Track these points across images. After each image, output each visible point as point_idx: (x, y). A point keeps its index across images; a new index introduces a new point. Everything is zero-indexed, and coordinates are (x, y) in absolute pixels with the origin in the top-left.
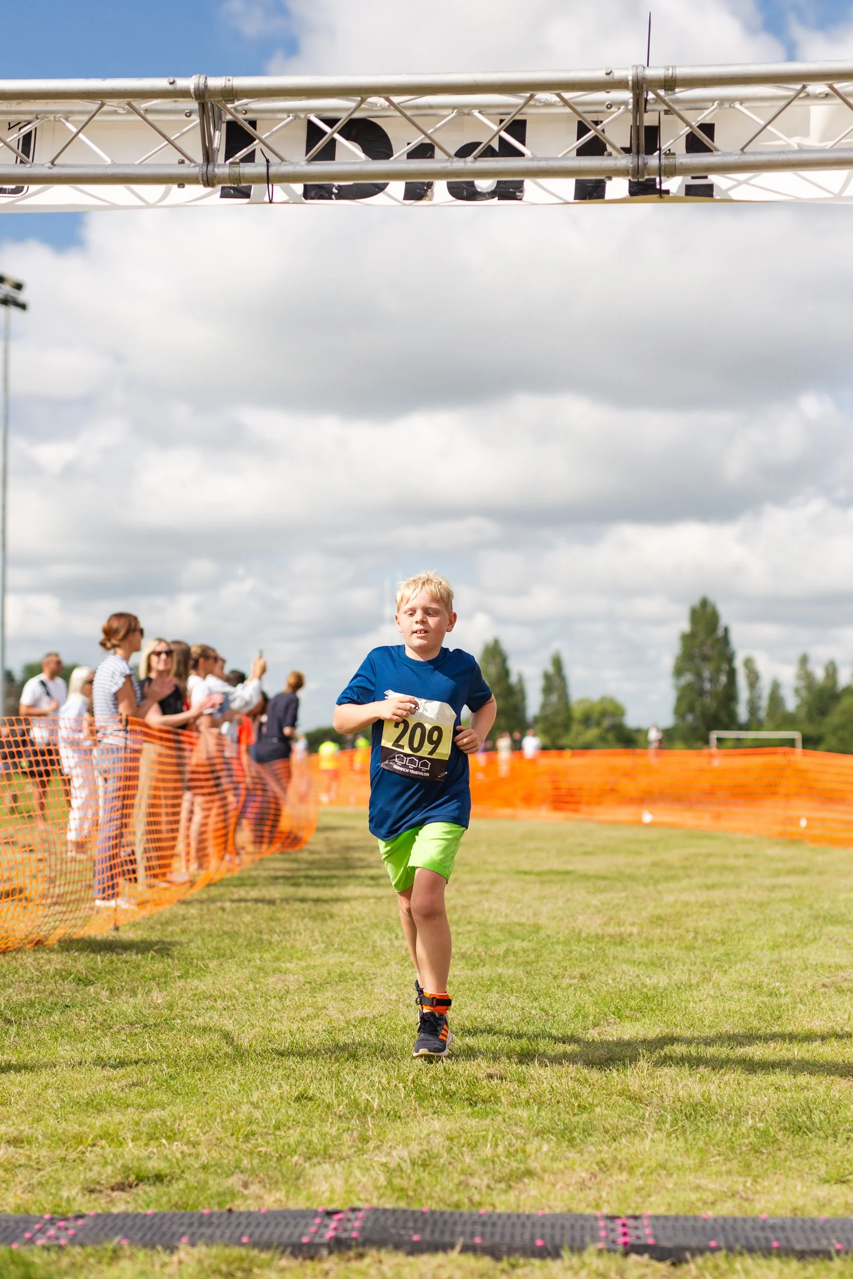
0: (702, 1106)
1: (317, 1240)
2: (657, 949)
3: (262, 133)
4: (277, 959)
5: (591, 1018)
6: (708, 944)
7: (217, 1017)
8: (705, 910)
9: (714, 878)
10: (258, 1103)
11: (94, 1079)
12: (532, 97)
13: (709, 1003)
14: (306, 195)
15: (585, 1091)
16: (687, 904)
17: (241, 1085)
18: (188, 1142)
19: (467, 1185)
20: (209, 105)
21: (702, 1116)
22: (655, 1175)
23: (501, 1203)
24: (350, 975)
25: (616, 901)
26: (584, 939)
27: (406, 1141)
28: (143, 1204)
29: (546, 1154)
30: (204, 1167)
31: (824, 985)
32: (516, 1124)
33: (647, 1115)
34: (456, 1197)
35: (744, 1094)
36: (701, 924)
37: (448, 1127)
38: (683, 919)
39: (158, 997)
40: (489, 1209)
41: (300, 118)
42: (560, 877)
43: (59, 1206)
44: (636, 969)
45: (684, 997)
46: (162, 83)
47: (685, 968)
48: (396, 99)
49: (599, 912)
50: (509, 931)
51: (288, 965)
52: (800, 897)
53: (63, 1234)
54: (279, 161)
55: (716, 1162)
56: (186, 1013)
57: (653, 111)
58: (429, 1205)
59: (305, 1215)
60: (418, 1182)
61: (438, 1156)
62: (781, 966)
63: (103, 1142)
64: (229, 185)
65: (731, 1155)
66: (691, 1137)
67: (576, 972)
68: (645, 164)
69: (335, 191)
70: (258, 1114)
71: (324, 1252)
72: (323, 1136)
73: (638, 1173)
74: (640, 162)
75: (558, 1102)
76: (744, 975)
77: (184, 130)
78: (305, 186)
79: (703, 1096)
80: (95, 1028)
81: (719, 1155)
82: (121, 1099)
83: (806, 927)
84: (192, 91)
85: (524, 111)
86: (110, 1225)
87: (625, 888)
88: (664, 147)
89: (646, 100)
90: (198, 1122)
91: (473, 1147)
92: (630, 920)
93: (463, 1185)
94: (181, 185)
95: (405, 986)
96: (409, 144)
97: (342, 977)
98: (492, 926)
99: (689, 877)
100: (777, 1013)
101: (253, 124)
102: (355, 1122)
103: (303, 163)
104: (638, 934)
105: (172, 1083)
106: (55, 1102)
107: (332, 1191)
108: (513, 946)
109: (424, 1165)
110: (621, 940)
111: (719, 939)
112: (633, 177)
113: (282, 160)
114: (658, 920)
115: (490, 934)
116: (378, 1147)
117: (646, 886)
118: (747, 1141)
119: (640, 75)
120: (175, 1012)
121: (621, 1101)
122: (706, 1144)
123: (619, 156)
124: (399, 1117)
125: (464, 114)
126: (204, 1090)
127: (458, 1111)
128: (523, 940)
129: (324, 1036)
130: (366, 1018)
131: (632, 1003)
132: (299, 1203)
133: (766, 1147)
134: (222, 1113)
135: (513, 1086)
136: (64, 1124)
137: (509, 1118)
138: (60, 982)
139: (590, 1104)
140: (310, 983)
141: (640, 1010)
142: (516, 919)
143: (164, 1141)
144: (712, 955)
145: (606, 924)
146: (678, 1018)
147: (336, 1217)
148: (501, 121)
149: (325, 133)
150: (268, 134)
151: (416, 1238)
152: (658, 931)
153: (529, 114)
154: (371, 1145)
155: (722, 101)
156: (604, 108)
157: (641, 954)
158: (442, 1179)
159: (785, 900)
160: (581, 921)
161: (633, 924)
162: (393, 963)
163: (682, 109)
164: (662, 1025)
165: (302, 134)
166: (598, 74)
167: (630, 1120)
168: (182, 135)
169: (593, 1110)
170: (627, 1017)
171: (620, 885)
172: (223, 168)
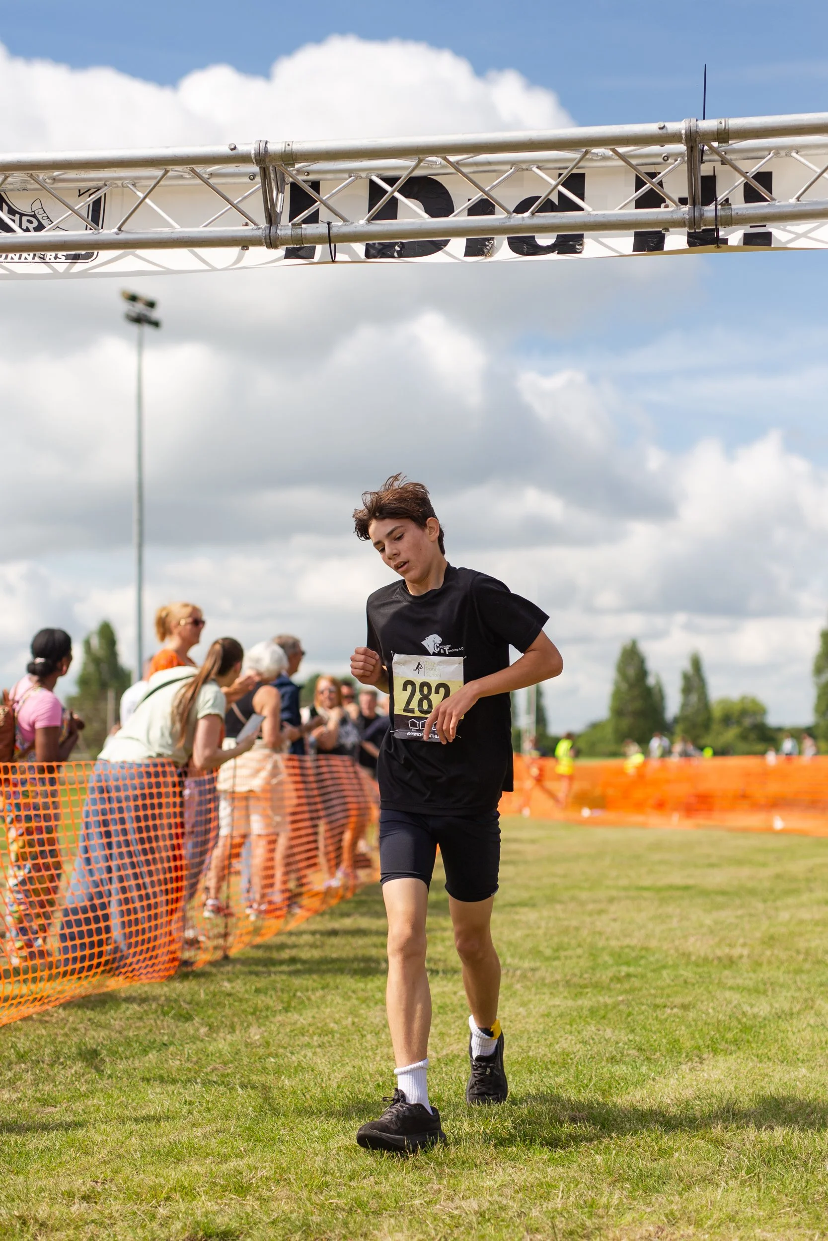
0: (782, 1150)
2: (766, 973)
3: (324, 194)
5: (684, 1053)
6: (817, 967)
7: (310, 1054)
8: (819, 929)
11: (178, 1126)
12: (587, 152)
13: (807, 1034)
14: (368, 255)
16: (801, 922)
18: (260, 1196)
20: (271, 168)
21: (781, 1161)
22: (723, 1228)
24: (450, 1007)
25: (730, 920)
26: (693, 962)
29: (616, 1206)
30: (274, 1222)
32: (591, 1172)
33: (725, 1161)
36: (813, 944)
37: (524, 1176)
38: (796, 939)
39: (256, 1034)
41: (361, 178)
42: (679, 894)
44: (738, 996)
45: (783, 1025)
46: (223, 149)
47: (789, 995)
48: (453, 158)
49: (712, 932)
54: (340, 221)
55: (785, 1214)
56: (281, 1051)
57: (710, 161)
61: (508, 1209)
63: (178, 1196)
64: (292, 246)
65: (802, 1206)
66: (763, 1186)
67: (678, 1000)
68: (702, 215)
69: (397, 248)
70: (334, 1164)
73: (706, 1226)
74: (696, 214)
75: (638, 1146)
77: (246, 194)
78: (367, 244)
79: (785, 1139)
80: (190, 1068)
81: (791, 1206)
82: (202, 1147)
84: (253, 156)
85: (581, 164)
87: (742, 906)
88: (721, 197)
89: (703, 151)
91: (546, 1198)
92: (741, 941)
94: (245, 247)
96: (469, 200)
98: (603, 949)
99: (811, 890)
101: (316, 185)
103: (365, 222)
104: (749, 956)
106: (136, 1152)
108: (619, 972)
110: (731, 962)
112: (690, 228)
113: (343, 219)
114: (770, 940)
115: (600, 958)
117: (765, 901)
118: (821, 1189)
119: (693, 128)
120: (272, 1049)
121: (702, 1144)
122: (779, 1192)
123: (677, 208)
124: (476, 1165)
125: (523, 170)
127: (536, 1158)
131: (729, 1036)
136: (142, 1176)
138: (161, 1017)
139: (670, 1148)
141: (735, 1042)
142: (627, 941)
144: (818, 979)
145: (719, 944)
146: (773, 1051)
148: (560, 175)
149: (386, 192)
150: (328, 195)
152: (768, 953)
153: (588, 168)
155: (777, 150)
156: (660, 160)
157: (747, 979)
160: (692, 943)
161: (744, 945)
163: (736, 159)
164: (755, 1059)
165: (364, 193)
166: (652, 128)
167: (708, 1167)
168: (246, 197)
169: (671, 1155)
170: (722, 1050)
171: (738, 902)
172: (285, 230)
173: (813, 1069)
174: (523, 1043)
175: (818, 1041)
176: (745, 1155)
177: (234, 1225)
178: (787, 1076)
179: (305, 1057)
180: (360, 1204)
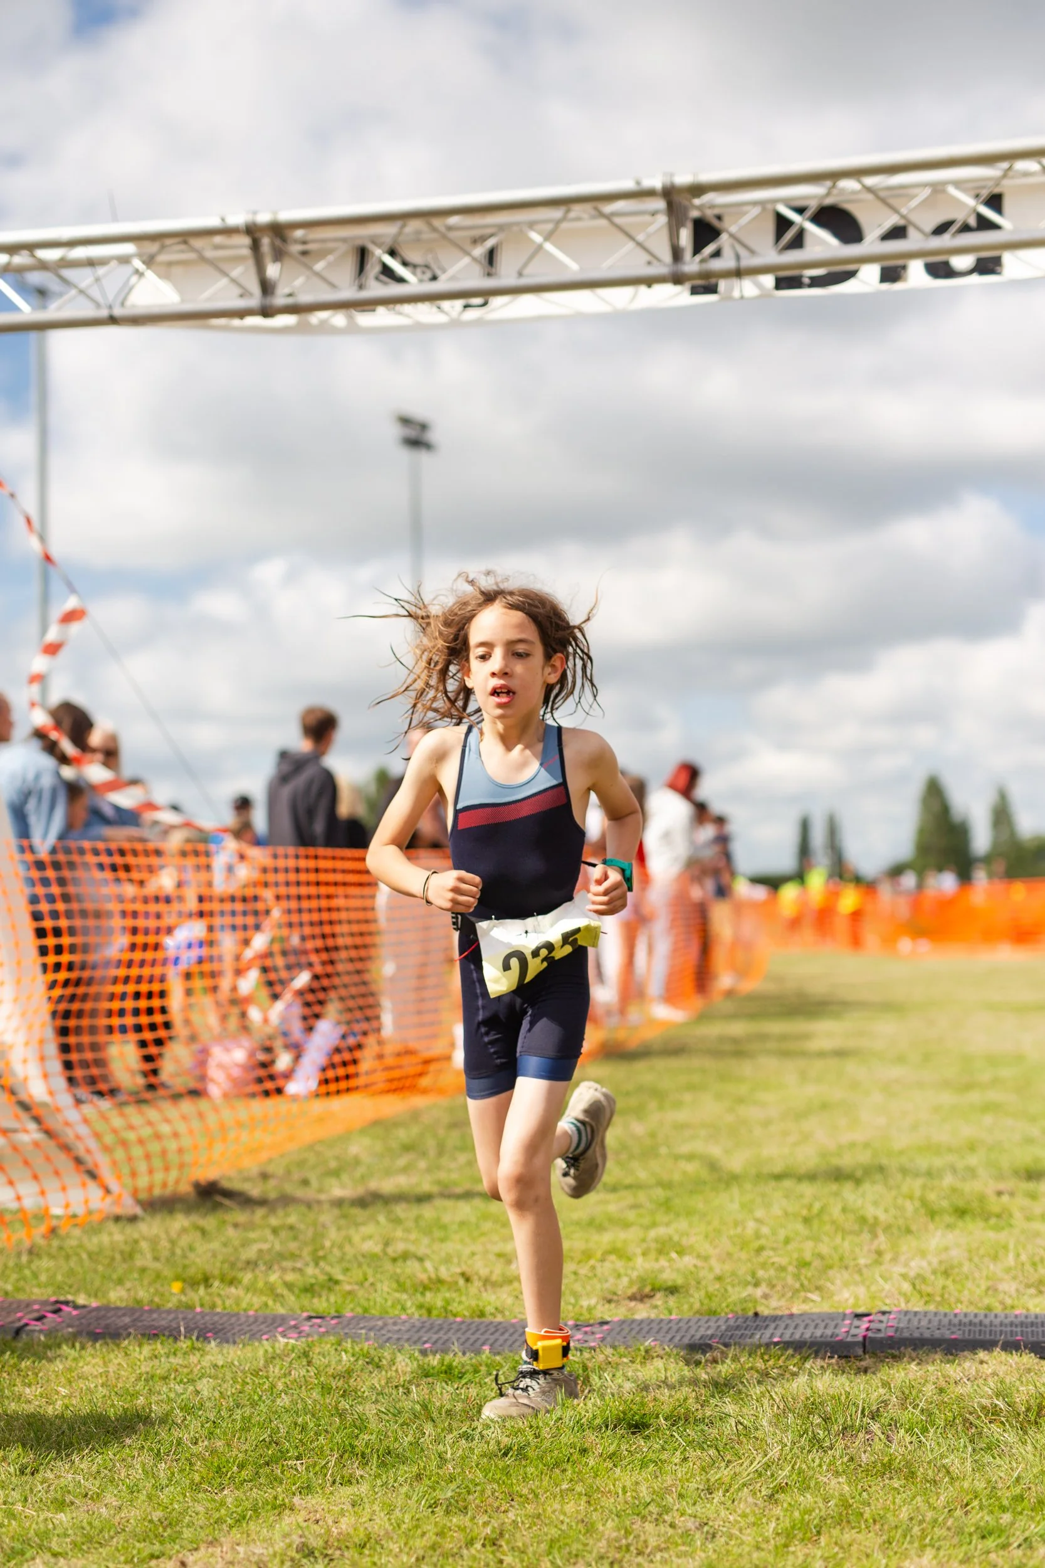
1: (849, 1339)
3: (731, 226)
4: (753, 1091)
7: (700, 1145)
10: (763, 1220)
12: (1010, 168)
14: (778, 287)
18: (699, 1256)
19: (996, 1290)
20: (676, 203)
23: (1036, 1306)
28: (666, 1312)
30: (719, 1279)
34: (986, 1301)
37: (965, 1240)
40: (1024, 1312)
41: (767, 209)
43: (581, 1315)
46: (628, 185)
48: (870, 181)
50: (993, 1060)
53: (589, 1338)
54: (749, 253)
56: (669, 1141)
58: (960, 1308)
59: (831, 1317)
60: (944, 1288)
61: (960, 1265)
63: (613, 1257)
64: (699, 282)
69: (806, 281)
70: (765, 1230)
71: (860, 1352)
72: (836, 1247)
77: (651, 230)
78: (777, 277)
84: (659, 189)
85: (1001, 183)
86: (637, 1329)
90: (706, 1237)
91: (995, 1258)
93: (992, 1290)
94: (649, 286)
96: (882, 226)
97: (825, 1106)
101: (719, 218)
102: (866, 1236)
103: (773, 254)
107: (857, 1298)
109: (946, 1273)
113: (752, 252)
116: (894, 1260)
124: (911, 1232)
125: (939, 192)
127: (972, 1225)
129: (818, 1160)
130: (857, 1142)
132: (825, 1307)
135: (1027, 1202)
137: (1027, 1230)
142: (997, 1049)
143: (674, 1255)
147: (866, 1319)
148: (977, 196)
149: (794, 223)
150: (735, 226)
151: (953, 1336)
153: (1006, 187)
154: (888, 1257)
158: (969, 1284)
165: (770, 226)
168: (649, 236)
172: (691, 265)
177: (680, 1281)
180: (804, 1264)
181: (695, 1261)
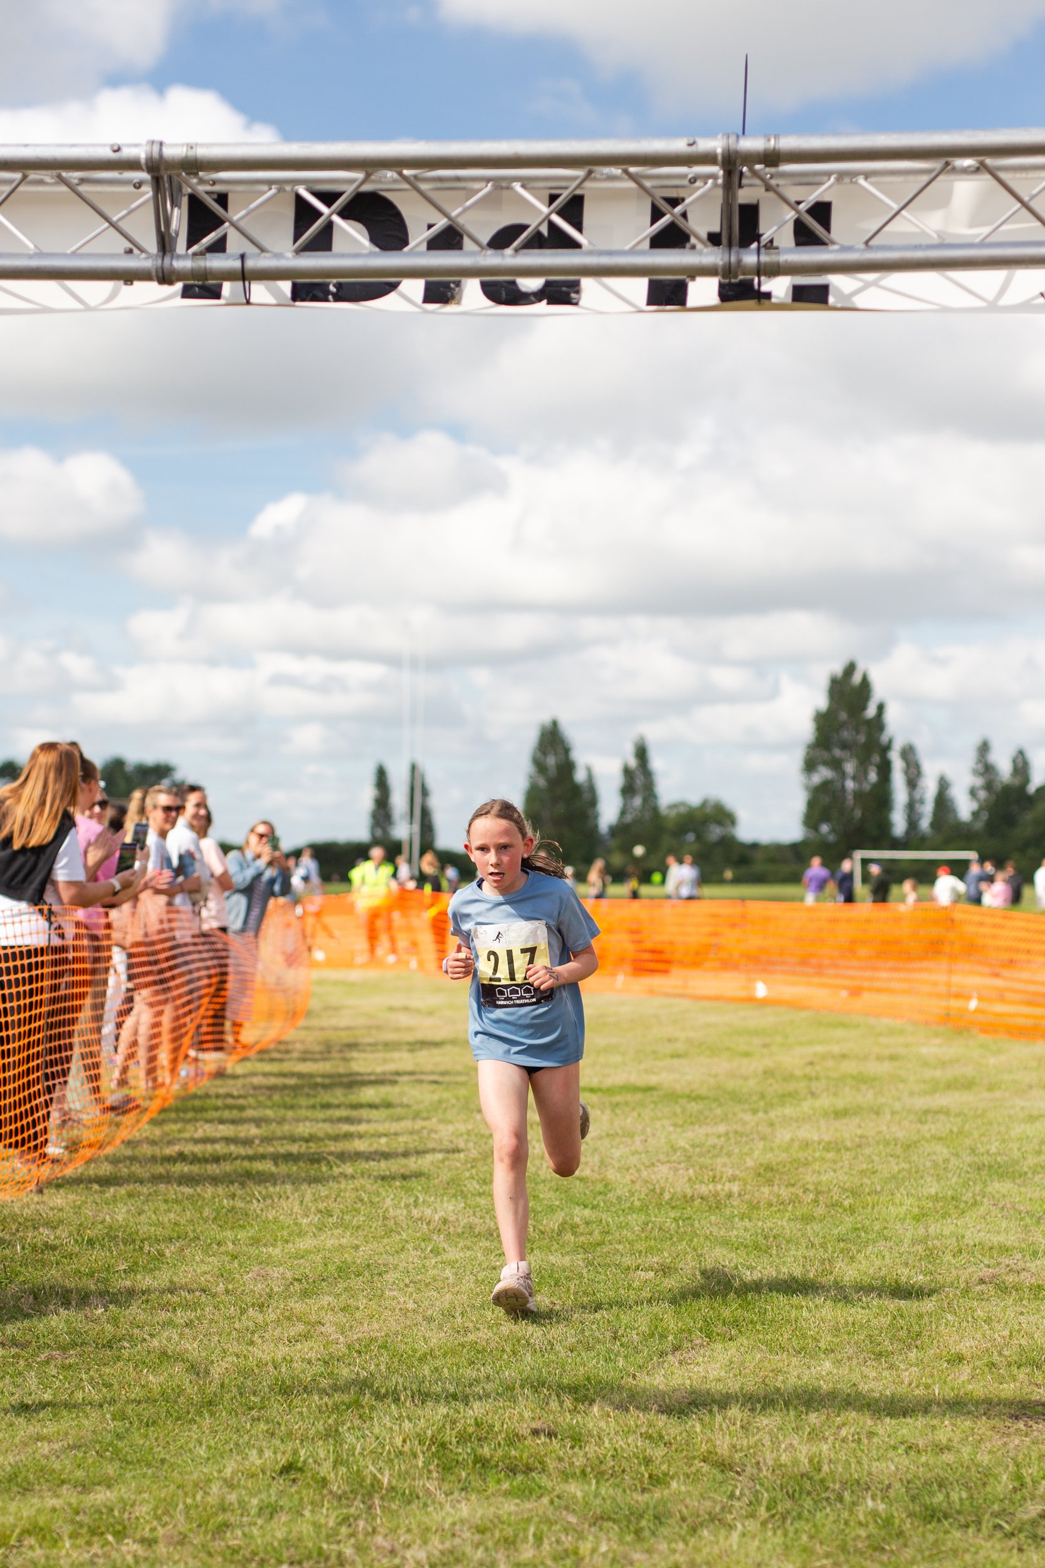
0: (810, 1479)
2: (763, 1221)
3: (236, 213)
4: (255, 1241)
5: (670, 1338)
6: (832, 1212)
7: (176, 1337)
8: (830, 1155)
9: (847, 1098)
10: (232, 1478)
11: (17, 1440)
12: (590, 172)
14: (296, 296)
15: (659, 1452)
16: (806, 1145)
17: (209, 1447)
18: (142, 1541)
20: (165, 178)
21: (809, 1493)
24: (353, 1267)
25: (712, 1141)
26: (667, 1203)
27: (425, 1533)
29: (604, 1555)
31: (982, 1281)
32: (567, 1508)
33: (738, 1493)
35: (865, 1460)
36: (824, 1178)
37: (480, 1513)
38: (800, 1170)
39: (98, 1306)
41: (285, 191)
42: (639, 1096)
44: (733, 1255)
46: (102, 151)
48: (410, 173)
49: (688, 1158)
51: (271, 1249)
52: (960, 1132)
54: (257, 251)
56: (136, 1331)
57: (751, 185)
62: (927, 1248)
63: (32, 1540)
64: (192, 282)
65: (842, 1558)
66: (791, 1529)
68: (739, 261)
69: (332, 289)
70: (232, 1497)
72: (317, 1526)
74: (733, 259)
75: (623, 1471)
76: (878, 1263)
77: (129, 209)
78: (294, 283)
79: (811, 1461)
80: (16, 1356)
81: (827, 1556)
82: (54, 1470)
83: (966, 1184)
84: (143, 161)
85: (584, 184)
87: (724, 1119)
88: (764, 239)
89: (742, 174)
90: (155, 1509)
92: (730, 1172)
94: (129, 282)
95: (427, 1285)
96: (430, 226)
98: (544, 1181)
99: (813, 1094)
100: (917, 1328)
101: (224, 198)
102: (358, 1506)
103: (290, 255)
104: (740, 1195)
105: (120, 1444)
108: (572, 1218)
110: (715, 1204)
111: (846, 1203)
112: (724, 277)
113: (263, 250)
114: (767, 1173)
115: (541, 1196)
117: (755, 1112)
118: (863, 1533)
119: (732, 148)
120: (122, 1329)
121: (706, 1468)
122: (811, 1537)
123: (705, 250)
124: (415, 1499)
125: (502, 188)
126: (162, 1456)
127: (492, 1486)
128: (586, 1206)
129: (319, 1368)
130: (372, 1340)
131: (727, 1312)
133: (889, 1544)
134: (186, 1494)
135: (565, 1448)
137: (558, 1497)
139: (665, 1474)
140: (297, 1280)
141: (736, 1323)
143: (110, 1538)
144: (836, 1232)
145: (697, 1178)
146: (786, 1336)
148: (553, 198)
149: (319, 214)
150: (243, 212)
152: (766, 1190)
153: (589, 189)
155: (840, 176)
156: (686, 183)
157: (741, 1230)
159: (940, 1139)
160: (663, 1172)
161: (733, 1179)
162: (410, 1246)
163: (785, 185)
164: (764, 1348)
165: (288, 214)
166: (679, 146)
167: (714, 1501)
168: (128, 214)
169: (668, 1485)
170: (718, 1335)
171: (719, 1111)
172: (184, 260)
173: (839, 1362)
174: (459, 1320)
175: (843, 1321)
176: (762, 1485)
178: (807, 1372)
179: (169, 1339)
181: (136, 1547)
